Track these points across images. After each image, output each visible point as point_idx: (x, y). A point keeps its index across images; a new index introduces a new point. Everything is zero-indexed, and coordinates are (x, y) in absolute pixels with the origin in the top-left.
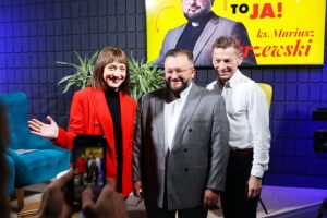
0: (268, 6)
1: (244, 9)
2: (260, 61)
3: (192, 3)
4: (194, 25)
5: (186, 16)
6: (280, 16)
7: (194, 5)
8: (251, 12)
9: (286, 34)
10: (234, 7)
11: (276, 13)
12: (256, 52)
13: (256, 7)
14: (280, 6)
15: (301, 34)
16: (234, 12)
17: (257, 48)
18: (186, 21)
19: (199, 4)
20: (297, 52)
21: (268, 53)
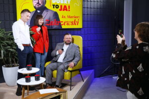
0: (65, 6)
1: (57, 6)
2: (63, 27)
3: (37, 2)
4: (38, 11)
5: (35, 7)
6: (69, 10)
7: (38, 3)
8: (60, 8)
9: (71, 17)
10: (54, 5)
11: (68, 9)
12: (62, 23)
13: (61, 6)
14: (69, 6)
15: (76, 17)
16: (54, 8)
17: (62, 22)
18: (35, 10)
19: (40, 3)
20: (75, 24)
21: (66, 24)
